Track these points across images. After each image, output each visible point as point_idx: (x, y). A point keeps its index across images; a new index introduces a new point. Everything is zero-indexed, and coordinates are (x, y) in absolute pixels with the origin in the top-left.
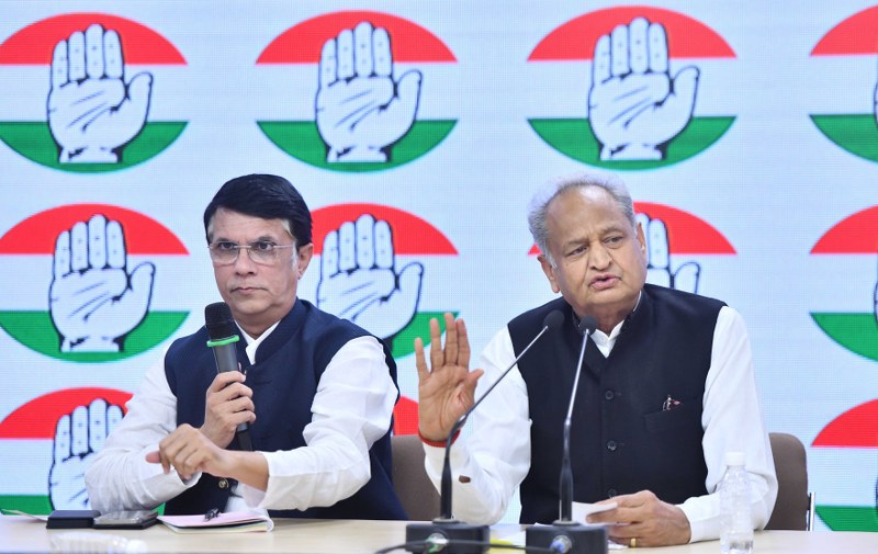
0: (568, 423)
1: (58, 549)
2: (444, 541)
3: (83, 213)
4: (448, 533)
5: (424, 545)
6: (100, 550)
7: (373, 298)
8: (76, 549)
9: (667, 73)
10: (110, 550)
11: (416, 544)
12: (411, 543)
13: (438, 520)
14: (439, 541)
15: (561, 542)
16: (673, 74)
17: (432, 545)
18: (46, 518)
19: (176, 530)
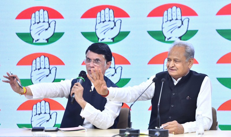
0: (159, 104)
1: (35, 136)
2: (129, 133)
3: (39, 55)
4: (130, 131)
5: (124, 134)
6: (45, 136)
7: (110, 75)
8: (39, 136)
9: (181, 20)
10: (48, 136)
11: (122, 134)
12: (120, 134)
13: (127, 128)
14: (127, 133)
15: (157, 134)
16: (183, 20)
17: (126, 134)
18: (31, 129)
19: (63, 131)
